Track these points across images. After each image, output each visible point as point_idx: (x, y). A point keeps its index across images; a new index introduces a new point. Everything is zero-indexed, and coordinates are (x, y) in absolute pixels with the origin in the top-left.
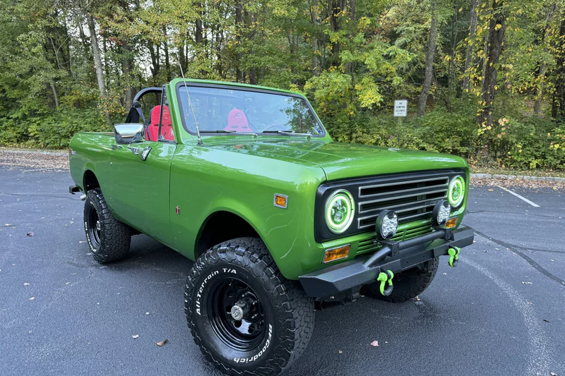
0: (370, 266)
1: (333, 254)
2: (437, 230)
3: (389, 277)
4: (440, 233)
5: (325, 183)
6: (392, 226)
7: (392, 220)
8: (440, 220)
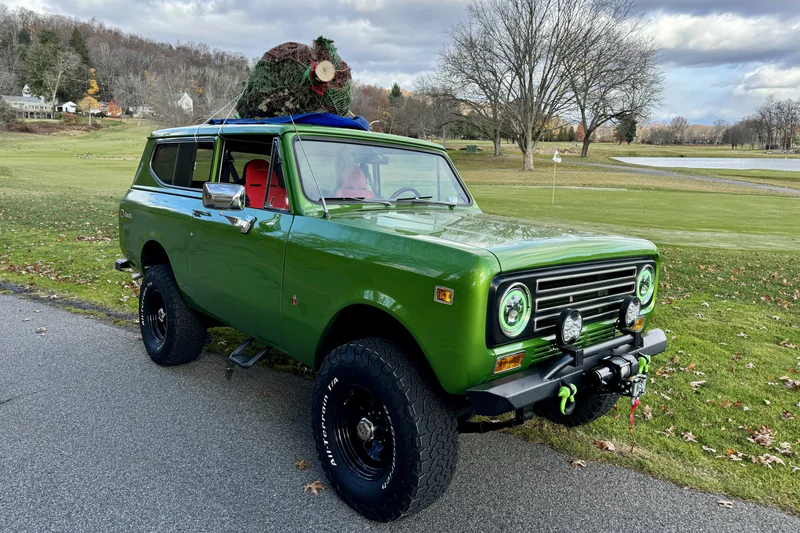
0: (550, 378)
1: (506, 363)
2: (626, 333)
3: (572, 393)
4: (628, 337)
5: (501, 275)
6: (576, 328)
7: (576, 322)
8: (629, 321)
